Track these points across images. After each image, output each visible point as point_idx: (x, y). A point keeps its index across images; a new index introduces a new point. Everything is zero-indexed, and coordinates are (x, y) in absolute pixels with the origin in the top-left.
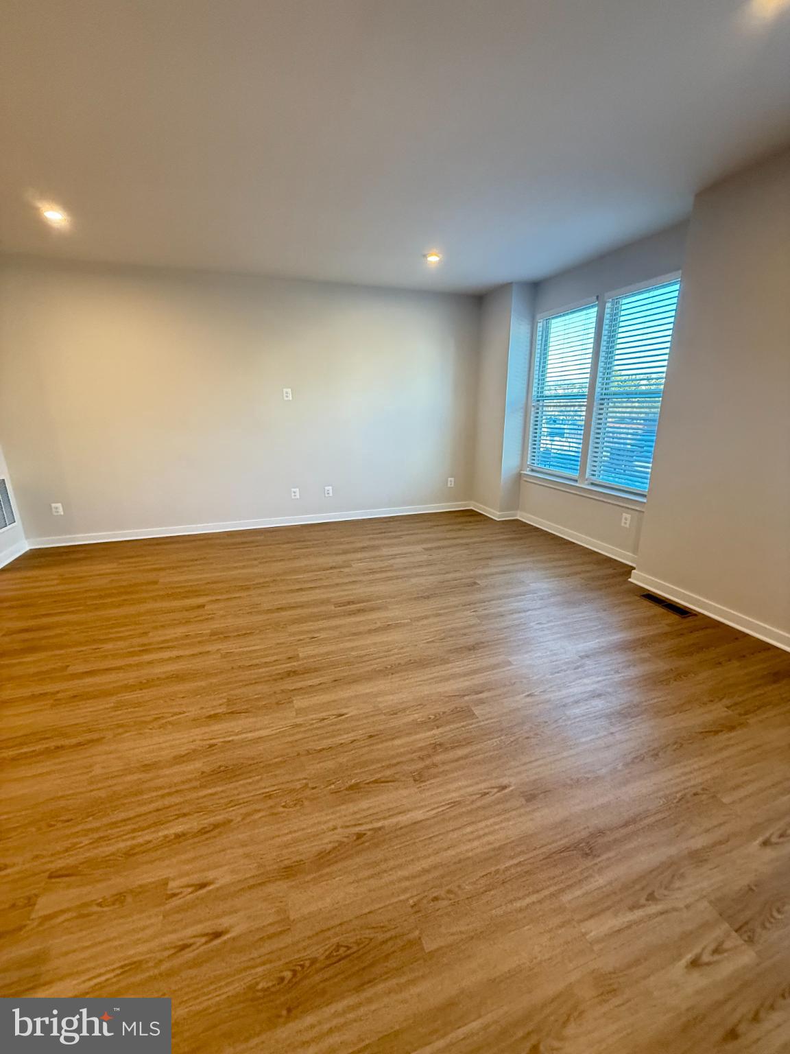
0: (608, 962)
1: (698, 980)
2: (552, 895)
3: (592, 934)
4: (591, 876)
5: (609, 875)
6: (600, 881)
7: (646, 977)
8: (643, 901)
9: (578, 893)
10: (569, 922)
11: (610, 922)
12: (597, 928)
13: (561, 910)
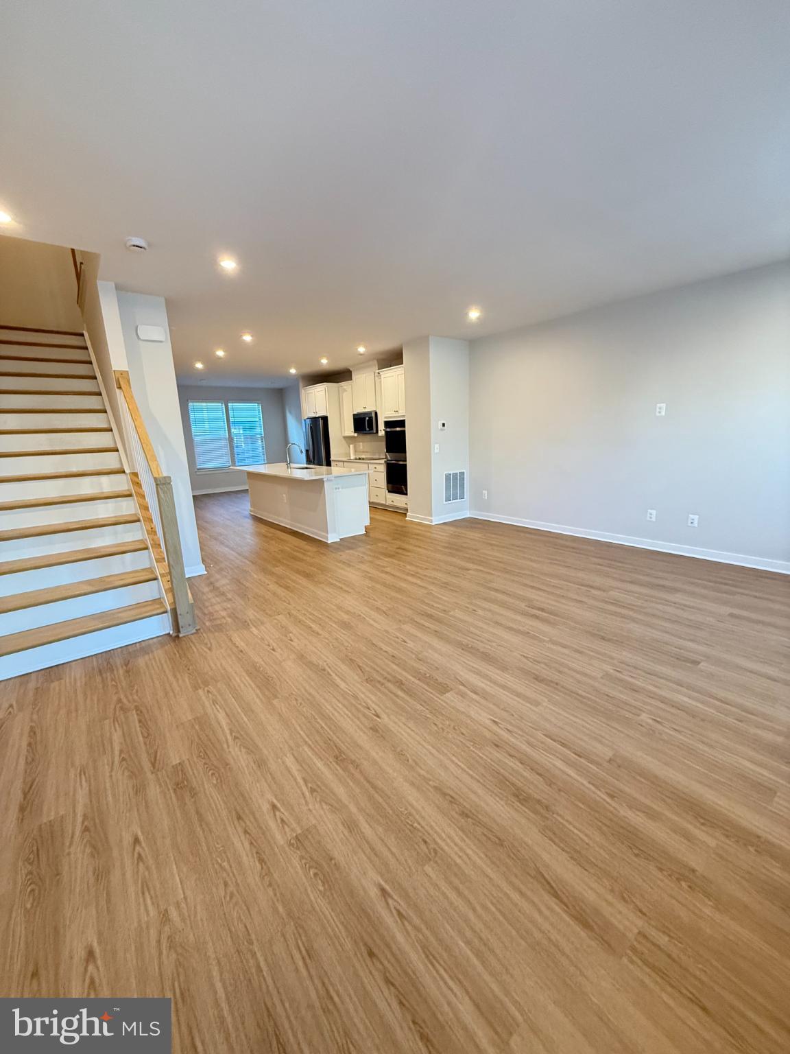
0: (273, 766)
1: (266, 807)
2: (306, 742)
3: (287, 759)
4: (322, 760)
5: (323, 769)
6: (319, 764)
7: (266, 781)
8: (310, 785)
9: (310, 754)
10: (292, 749)
11: (294, 768)
12: (290, 761)
13: (298, 746)
